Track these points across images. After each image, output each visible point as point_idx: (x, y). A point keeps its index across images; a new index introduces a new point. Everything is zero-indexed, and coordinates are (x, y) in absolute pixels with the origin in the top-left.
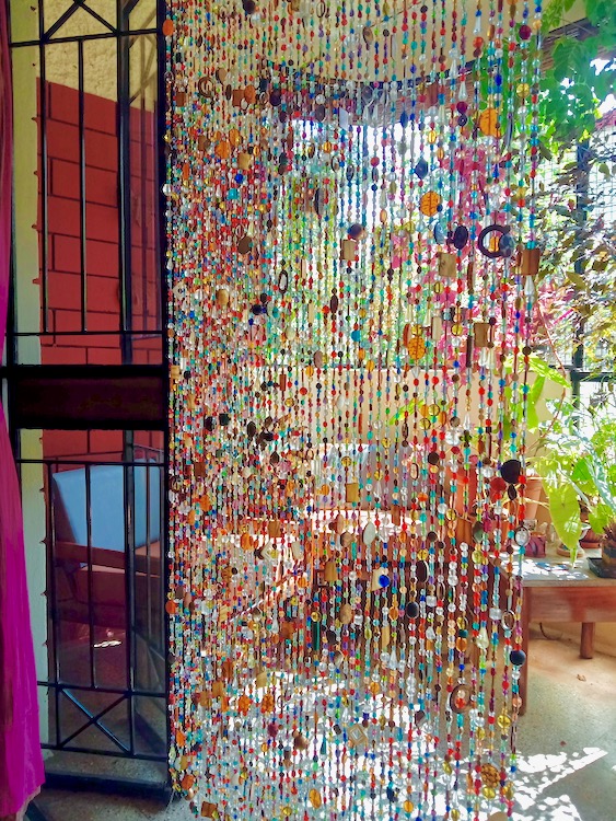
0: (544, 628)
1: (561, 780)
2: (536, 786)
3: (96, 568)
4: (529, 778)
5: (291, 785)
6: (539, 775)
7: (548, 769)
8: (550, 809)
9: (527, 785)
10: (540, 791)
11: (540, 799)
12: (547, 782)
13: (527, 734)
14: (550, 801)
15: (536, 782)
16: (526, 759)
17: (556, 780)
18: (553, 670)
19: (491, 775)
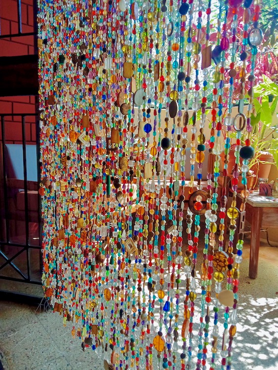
0: (269, 241)
1: (274, 310)
2: (260, 313)
3: (29, 192)
4: (256, 309)
5: (95, 287)
6: (262, 308)
7: (268, 305)
8: (267, 324)
9: (255, 312)
10: (262, 315)
11: (261, 319)
12: (266, 311)
13: (257, 288)
14: (267, 320)
15: (261, 311)
16: (255, 300)
17: (272, 310)
18: (273, 260)
19: (220, 261)
